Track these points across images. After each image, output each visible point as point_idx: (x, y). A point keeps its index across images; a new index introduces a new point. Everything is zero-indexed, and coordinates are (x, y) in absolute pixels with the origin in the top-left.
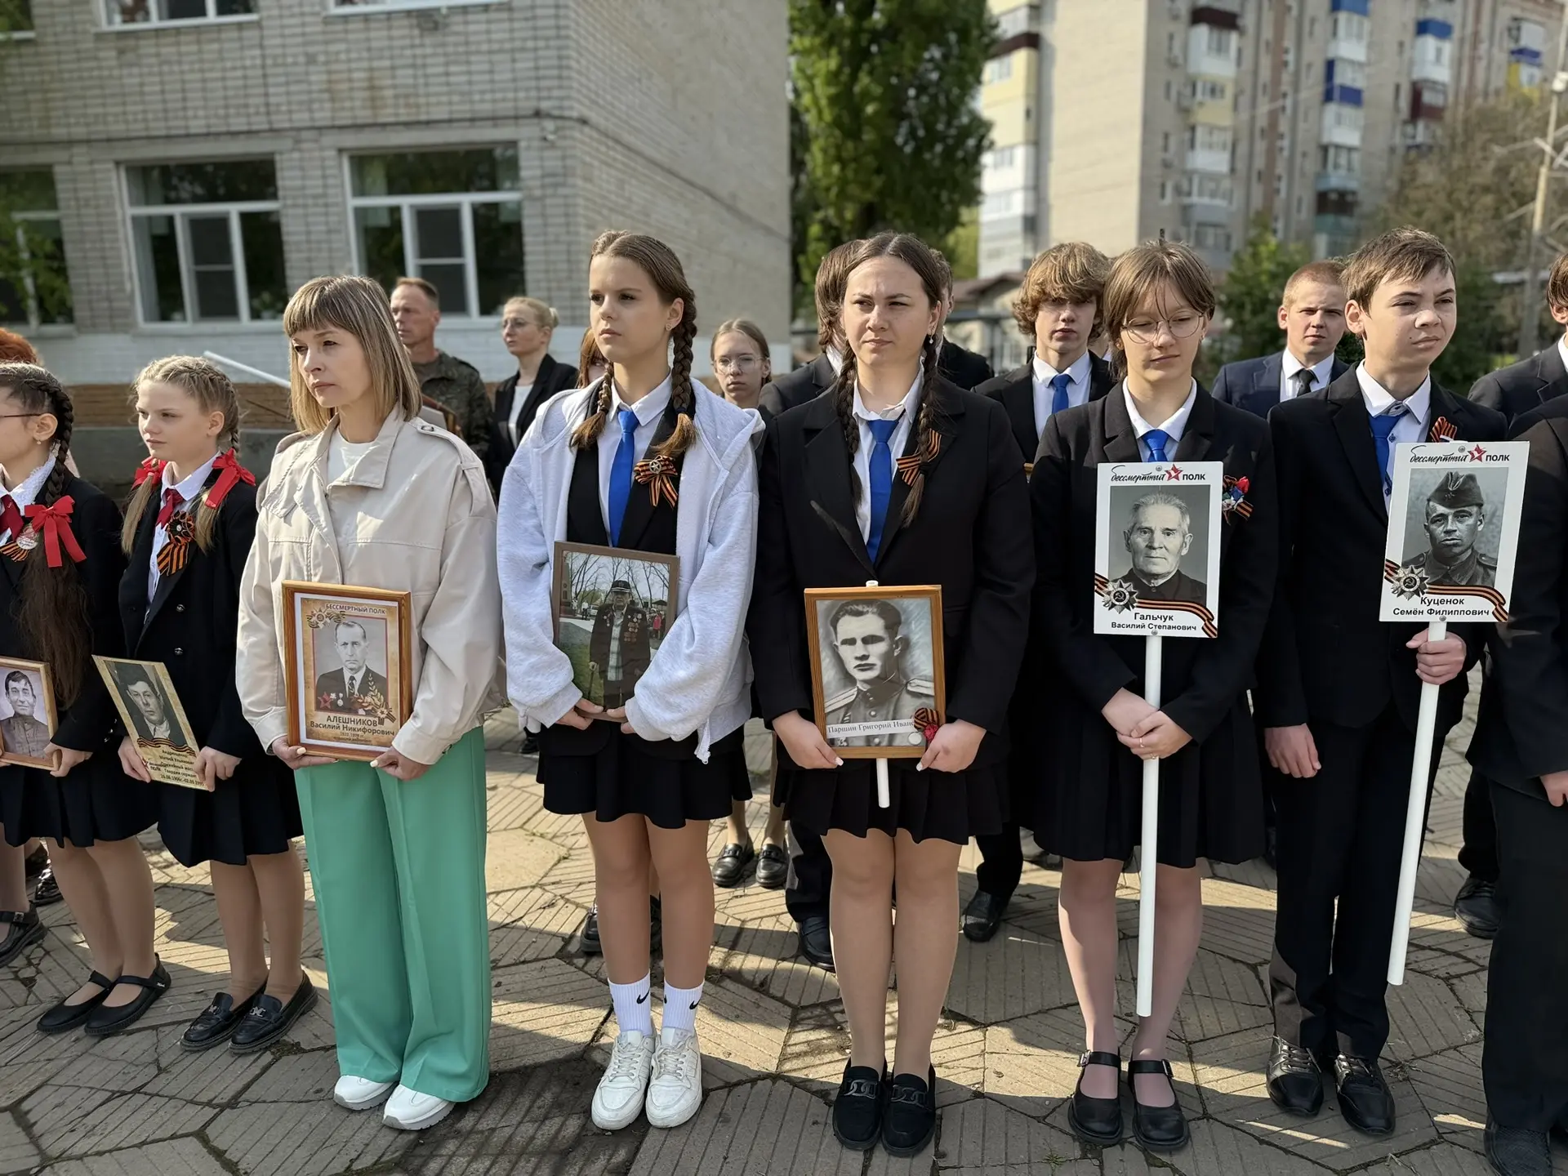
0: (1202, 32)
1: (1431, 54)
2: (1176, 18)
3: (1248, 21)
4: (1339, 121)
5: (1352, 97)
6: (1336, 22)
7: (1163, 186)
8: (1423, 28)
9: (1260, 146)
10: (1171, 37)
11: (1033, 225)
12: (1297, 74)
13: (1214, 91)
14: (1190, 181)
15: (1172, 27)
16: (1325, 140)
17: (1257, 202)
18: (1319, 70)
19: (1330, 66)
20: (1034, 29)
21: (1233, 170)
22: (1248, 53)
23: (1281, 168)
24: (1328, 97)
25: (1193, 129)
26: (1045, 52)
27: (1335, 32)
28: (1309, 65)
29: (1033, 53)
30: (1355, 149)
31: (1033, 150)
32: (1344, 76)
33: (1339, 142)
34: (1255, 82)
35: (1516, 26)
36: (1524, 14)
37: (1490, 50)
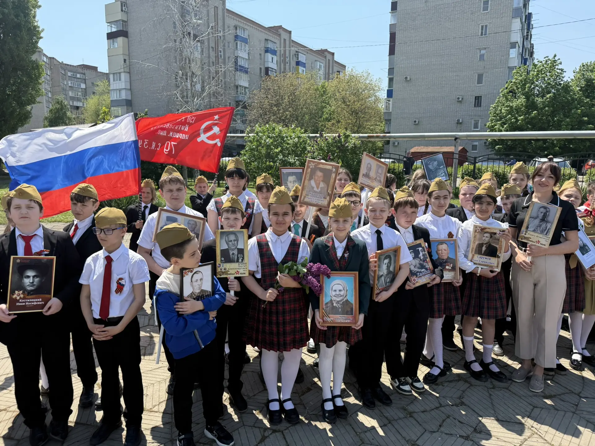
1: (270, 60)
4: (240, 78)
5: (245, 71)
6: (237, 44)
8: (267, 51)
11: (130, 103)
12: (224, 59)
16: (236, 84)
18: (232, 60)
19: (236, 58)
20: (125, 29)
24: (236, 70)
26: (130, 39)
27: (237, 47)
28: (229, 58)
29: (126, 39)
30: (247, 88)
31: (128, 75)
32: (241, 63)
33: (241, 85)
34: (209, 61)
35: (297, 54)
36: (299, 51)
37: (290, 60)
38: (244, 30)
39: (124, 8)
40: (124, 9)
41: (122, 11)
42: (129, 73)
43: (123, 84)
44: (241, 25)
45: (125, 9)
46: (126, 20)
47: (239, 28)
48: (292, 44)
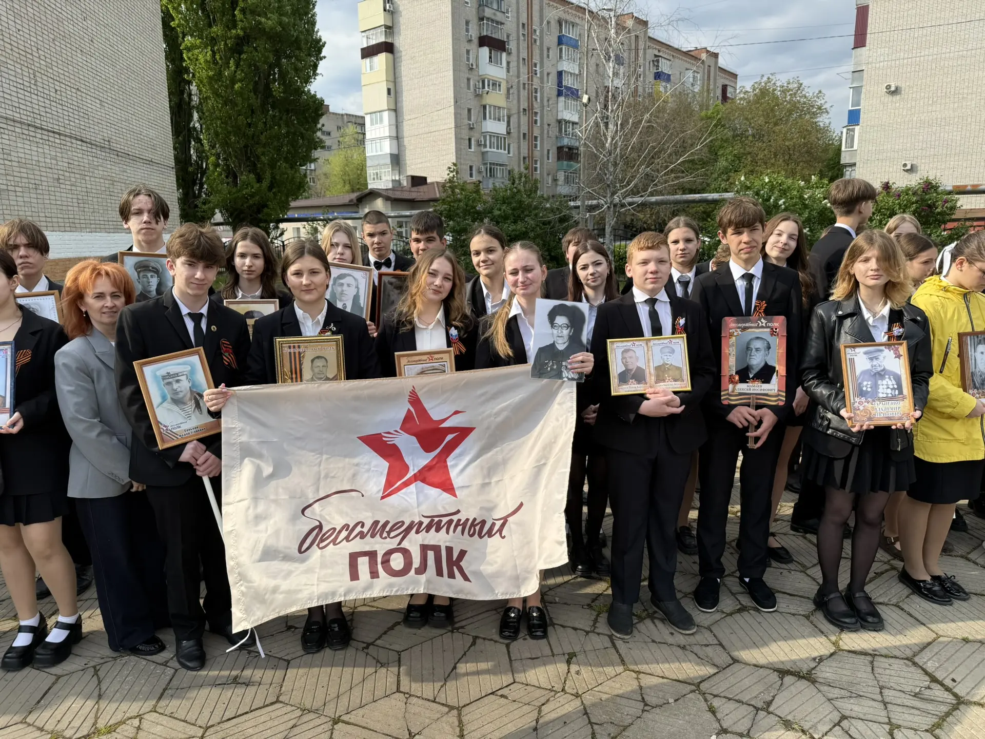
0: (485, 51)
2: (470, 41)
3: (512, 46)
4: (566, 108)
5: (574, 94)
6: (561, 50)
7: (470, 140)
9: (524, 120)
10: (468, 52)
11: (397, 160)
12: (542, 79)
13: (495, 84)
14: (485, 137)
15: (468, 47)
16: (559, 118)
17: (524, 152)
18: (553, 78)
19: (560, 74)
20: (389, 40)
21: (509, 133)
22: (513, 65)
23: (536, 132)
24: (560, 94)
25: (485, 107)
26: (397, 55)
27: (561, 57)
28: (548, 74)
29: (390, 55)
30: (576, 123)
31: (393, 114)
32: (568, 81)
33: (567, 118)
34: (519, 82)
35: (656, 60)
36: (661, 54)
37: (644, 70)
38: (573, 26)
39: (388, 5)
40: (388, 8)
41: (385, 10)
42: (395, 110)
43: (387, 129)
44: (569, 18)
45: (390, 7)
46: (391, 25)
47: (566, 22)
48: (648, 44)
